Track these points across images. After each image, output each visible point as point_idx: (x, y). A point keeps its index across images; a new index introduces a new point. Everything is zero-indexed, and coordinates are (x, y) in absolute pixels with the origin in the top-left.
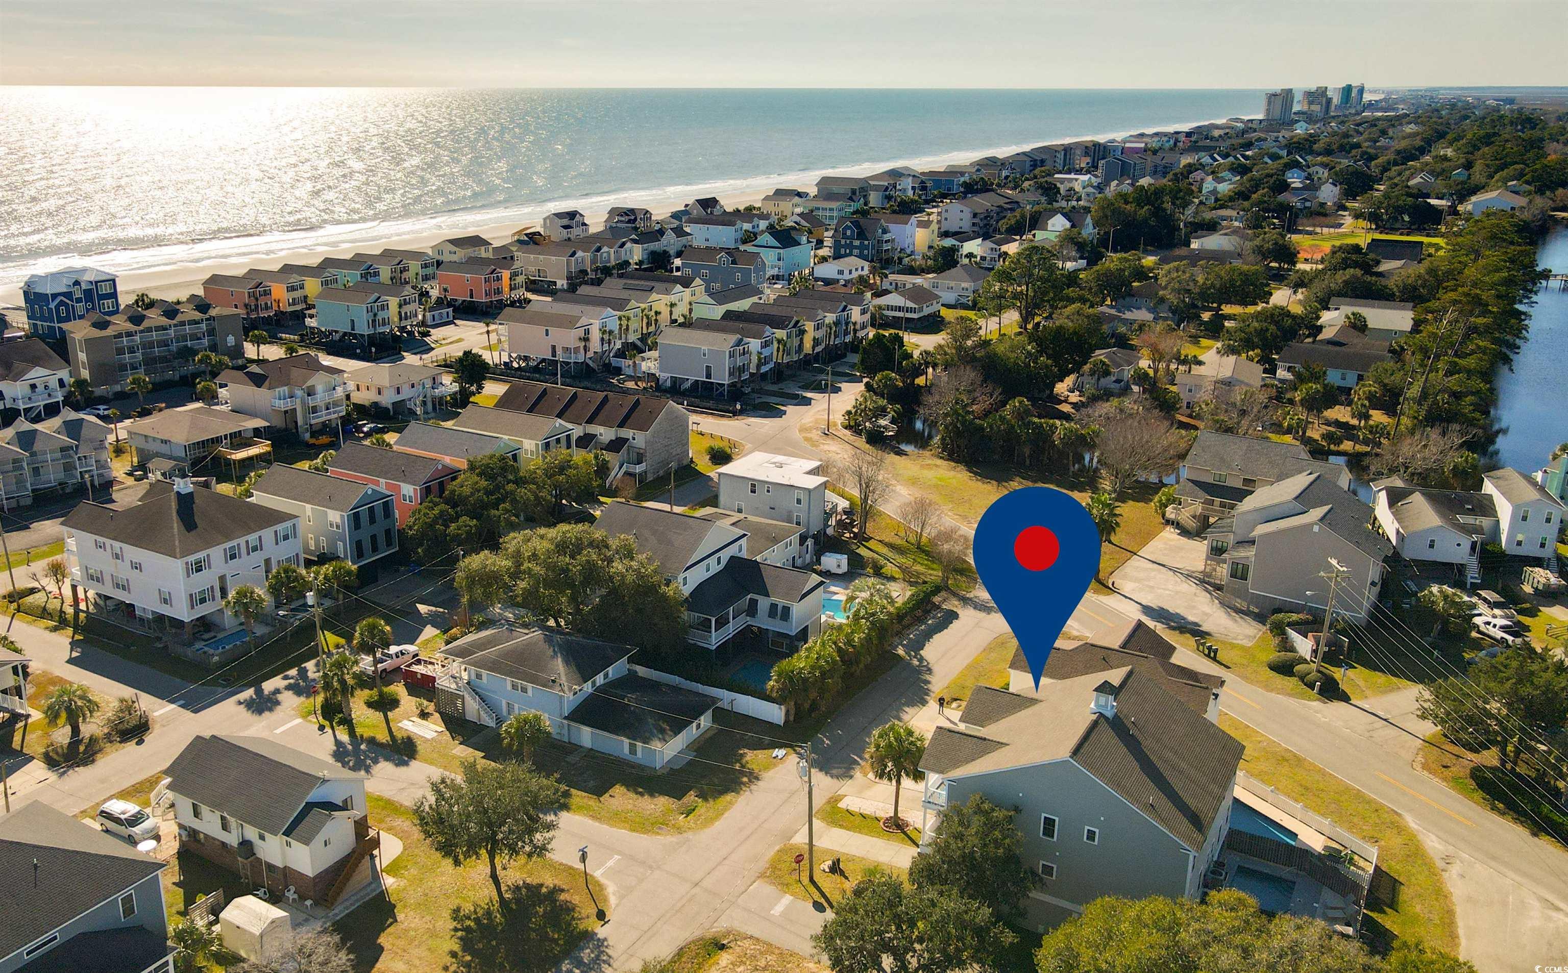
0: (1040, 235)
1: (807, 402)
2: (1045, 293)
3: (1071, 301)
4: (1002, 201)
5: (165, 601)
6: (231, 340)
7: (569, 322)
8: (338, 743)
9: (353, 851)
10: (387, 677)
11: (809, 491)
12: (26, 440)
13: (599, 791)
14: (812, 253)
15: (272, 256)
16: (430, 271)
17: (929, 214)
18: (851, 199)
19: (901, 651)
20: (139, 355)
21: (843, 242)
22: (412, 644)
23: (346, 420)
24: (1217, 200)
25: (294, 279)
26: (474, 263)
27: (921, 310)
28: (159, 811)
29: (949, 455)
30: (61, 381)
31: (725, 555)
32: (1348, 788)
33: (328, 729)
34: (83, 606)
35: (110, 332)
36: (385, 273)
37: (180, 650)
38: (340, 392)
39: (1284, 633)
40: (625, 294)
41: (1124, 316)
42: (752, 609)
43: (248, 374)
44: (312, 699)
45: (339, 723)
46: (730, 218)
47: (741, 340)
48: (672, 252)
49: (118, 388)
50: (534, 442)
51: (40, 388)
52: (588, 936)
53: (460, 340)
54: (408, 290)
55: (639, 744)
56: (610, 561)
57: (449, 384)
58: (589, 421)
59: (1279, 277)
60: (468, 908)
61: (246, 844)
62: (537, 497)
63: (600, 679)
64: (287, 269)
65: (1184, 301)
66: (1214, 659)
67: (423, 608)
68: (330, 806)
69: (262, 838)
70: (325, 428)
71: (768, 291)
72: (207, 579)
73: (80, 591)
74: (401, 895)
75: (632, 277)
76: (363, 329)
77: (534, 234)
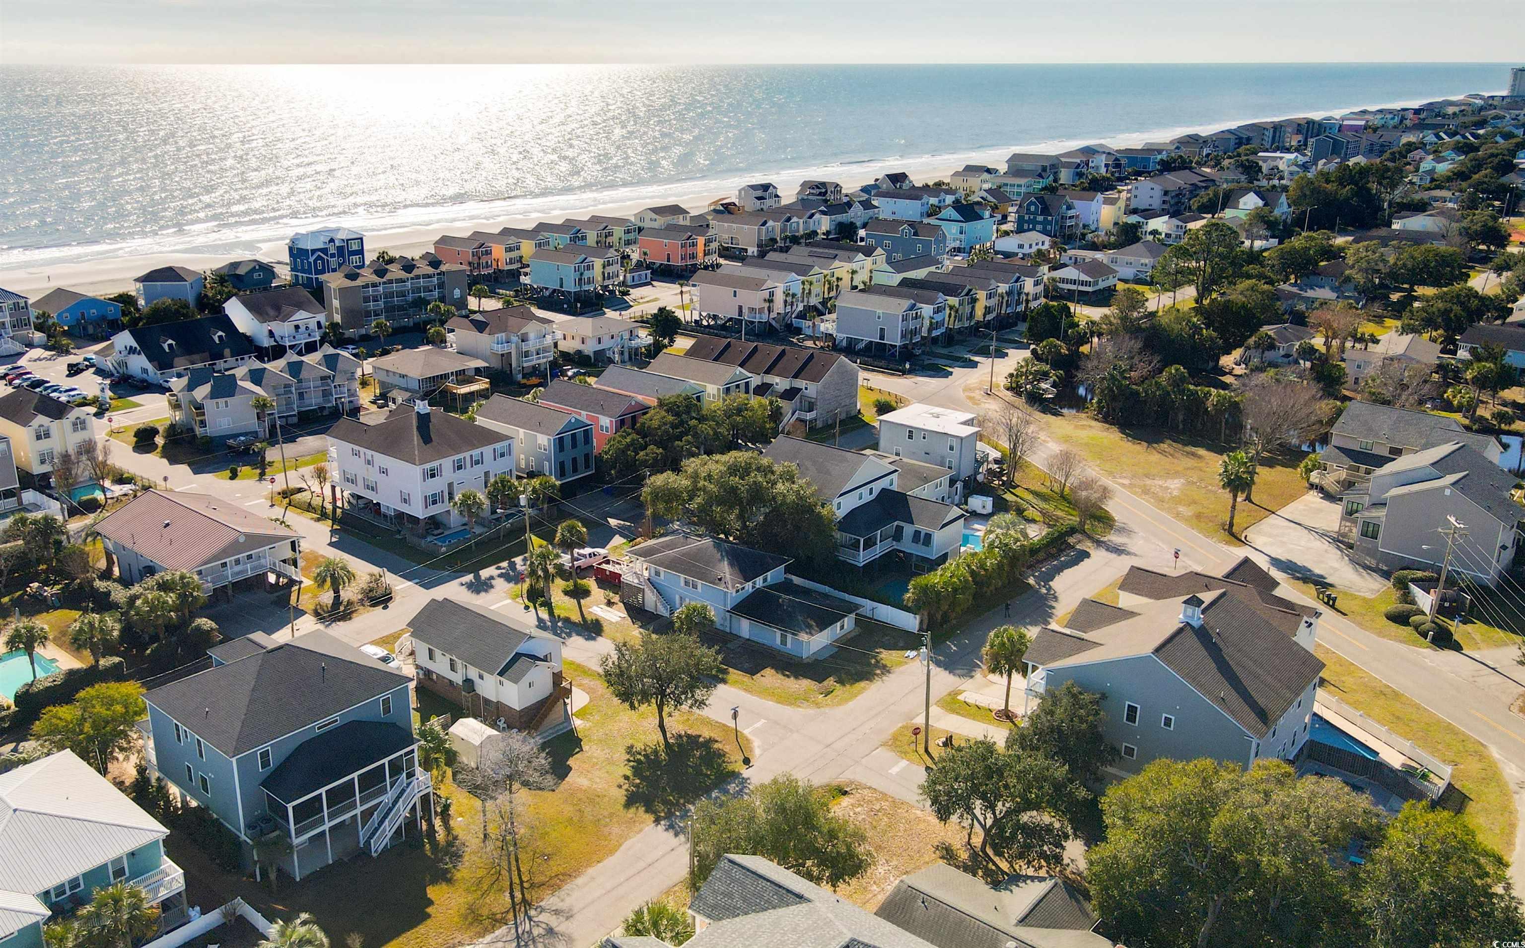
0: (1228, 213)
1: (974, 365)
2: (1223, 270)
3: (1249, 277)
4: (1196, 179)
5: (405, 501)
6: (457, 293)
7: (757, 285)
8: (540, 620)
9: (551, 695)
10: (582, 572)
11: (962, 439)
12: (295, 369)
13: (752, 671)
14: (995, 227)
15: (492, 221)
16: (631, 236)
17: (1120, 192)
18: (1040, 176)
19: (1031, 581)
20: (381, 304)
21: (1027, 217)
22: (603, 547)
23: (554, 364)
24: (1433, 180)
25: (512, 241)
26: (672, 229)
27: (1096, 283)
28: (401, 658)
29: (1104, 417)
30: (319, 323)
31: (877, 487)
32: (1439, 721)
33: (532, 609)
34: (339, 504)
35: (359, 282)
36: (592, 237)
37: (415, 540)
38: (549, 340)
39: (1407, 587)
40: (809, 261)
41: (1304, 294)
42: (898, 535)
43: (472, 321)
44: (519, 586)
45: (541, 605)
46: (915, 193)
47: (915, 305)
48: (858, 224)
49: (363, 331)
50: (716, 387)
51: (302, 329)
52: (735, 775)
53: (656, 300)
54: (612, 253)
55: (789, 636)
56: (774, 483)
57: (644, 337)
58: (767, 372)
59: (1484, 260)
60: (639, 746)
61: (468, 682)
62: (716, 433)
63: (759, 582)
64: (507, 232)
65: (1372, 281)
66: (1333, 607)
67: (613, 522)
68: (535, 658)
69: (481, 677)
70: (535, 371)
71: (947, 262)
72: (438, 485)
73: (338, 490)
74: (587, 733)
75: (817, 245)
76: (570, 286)
77: (730, 204)
